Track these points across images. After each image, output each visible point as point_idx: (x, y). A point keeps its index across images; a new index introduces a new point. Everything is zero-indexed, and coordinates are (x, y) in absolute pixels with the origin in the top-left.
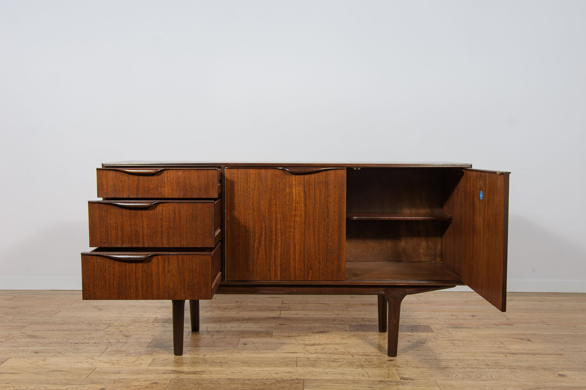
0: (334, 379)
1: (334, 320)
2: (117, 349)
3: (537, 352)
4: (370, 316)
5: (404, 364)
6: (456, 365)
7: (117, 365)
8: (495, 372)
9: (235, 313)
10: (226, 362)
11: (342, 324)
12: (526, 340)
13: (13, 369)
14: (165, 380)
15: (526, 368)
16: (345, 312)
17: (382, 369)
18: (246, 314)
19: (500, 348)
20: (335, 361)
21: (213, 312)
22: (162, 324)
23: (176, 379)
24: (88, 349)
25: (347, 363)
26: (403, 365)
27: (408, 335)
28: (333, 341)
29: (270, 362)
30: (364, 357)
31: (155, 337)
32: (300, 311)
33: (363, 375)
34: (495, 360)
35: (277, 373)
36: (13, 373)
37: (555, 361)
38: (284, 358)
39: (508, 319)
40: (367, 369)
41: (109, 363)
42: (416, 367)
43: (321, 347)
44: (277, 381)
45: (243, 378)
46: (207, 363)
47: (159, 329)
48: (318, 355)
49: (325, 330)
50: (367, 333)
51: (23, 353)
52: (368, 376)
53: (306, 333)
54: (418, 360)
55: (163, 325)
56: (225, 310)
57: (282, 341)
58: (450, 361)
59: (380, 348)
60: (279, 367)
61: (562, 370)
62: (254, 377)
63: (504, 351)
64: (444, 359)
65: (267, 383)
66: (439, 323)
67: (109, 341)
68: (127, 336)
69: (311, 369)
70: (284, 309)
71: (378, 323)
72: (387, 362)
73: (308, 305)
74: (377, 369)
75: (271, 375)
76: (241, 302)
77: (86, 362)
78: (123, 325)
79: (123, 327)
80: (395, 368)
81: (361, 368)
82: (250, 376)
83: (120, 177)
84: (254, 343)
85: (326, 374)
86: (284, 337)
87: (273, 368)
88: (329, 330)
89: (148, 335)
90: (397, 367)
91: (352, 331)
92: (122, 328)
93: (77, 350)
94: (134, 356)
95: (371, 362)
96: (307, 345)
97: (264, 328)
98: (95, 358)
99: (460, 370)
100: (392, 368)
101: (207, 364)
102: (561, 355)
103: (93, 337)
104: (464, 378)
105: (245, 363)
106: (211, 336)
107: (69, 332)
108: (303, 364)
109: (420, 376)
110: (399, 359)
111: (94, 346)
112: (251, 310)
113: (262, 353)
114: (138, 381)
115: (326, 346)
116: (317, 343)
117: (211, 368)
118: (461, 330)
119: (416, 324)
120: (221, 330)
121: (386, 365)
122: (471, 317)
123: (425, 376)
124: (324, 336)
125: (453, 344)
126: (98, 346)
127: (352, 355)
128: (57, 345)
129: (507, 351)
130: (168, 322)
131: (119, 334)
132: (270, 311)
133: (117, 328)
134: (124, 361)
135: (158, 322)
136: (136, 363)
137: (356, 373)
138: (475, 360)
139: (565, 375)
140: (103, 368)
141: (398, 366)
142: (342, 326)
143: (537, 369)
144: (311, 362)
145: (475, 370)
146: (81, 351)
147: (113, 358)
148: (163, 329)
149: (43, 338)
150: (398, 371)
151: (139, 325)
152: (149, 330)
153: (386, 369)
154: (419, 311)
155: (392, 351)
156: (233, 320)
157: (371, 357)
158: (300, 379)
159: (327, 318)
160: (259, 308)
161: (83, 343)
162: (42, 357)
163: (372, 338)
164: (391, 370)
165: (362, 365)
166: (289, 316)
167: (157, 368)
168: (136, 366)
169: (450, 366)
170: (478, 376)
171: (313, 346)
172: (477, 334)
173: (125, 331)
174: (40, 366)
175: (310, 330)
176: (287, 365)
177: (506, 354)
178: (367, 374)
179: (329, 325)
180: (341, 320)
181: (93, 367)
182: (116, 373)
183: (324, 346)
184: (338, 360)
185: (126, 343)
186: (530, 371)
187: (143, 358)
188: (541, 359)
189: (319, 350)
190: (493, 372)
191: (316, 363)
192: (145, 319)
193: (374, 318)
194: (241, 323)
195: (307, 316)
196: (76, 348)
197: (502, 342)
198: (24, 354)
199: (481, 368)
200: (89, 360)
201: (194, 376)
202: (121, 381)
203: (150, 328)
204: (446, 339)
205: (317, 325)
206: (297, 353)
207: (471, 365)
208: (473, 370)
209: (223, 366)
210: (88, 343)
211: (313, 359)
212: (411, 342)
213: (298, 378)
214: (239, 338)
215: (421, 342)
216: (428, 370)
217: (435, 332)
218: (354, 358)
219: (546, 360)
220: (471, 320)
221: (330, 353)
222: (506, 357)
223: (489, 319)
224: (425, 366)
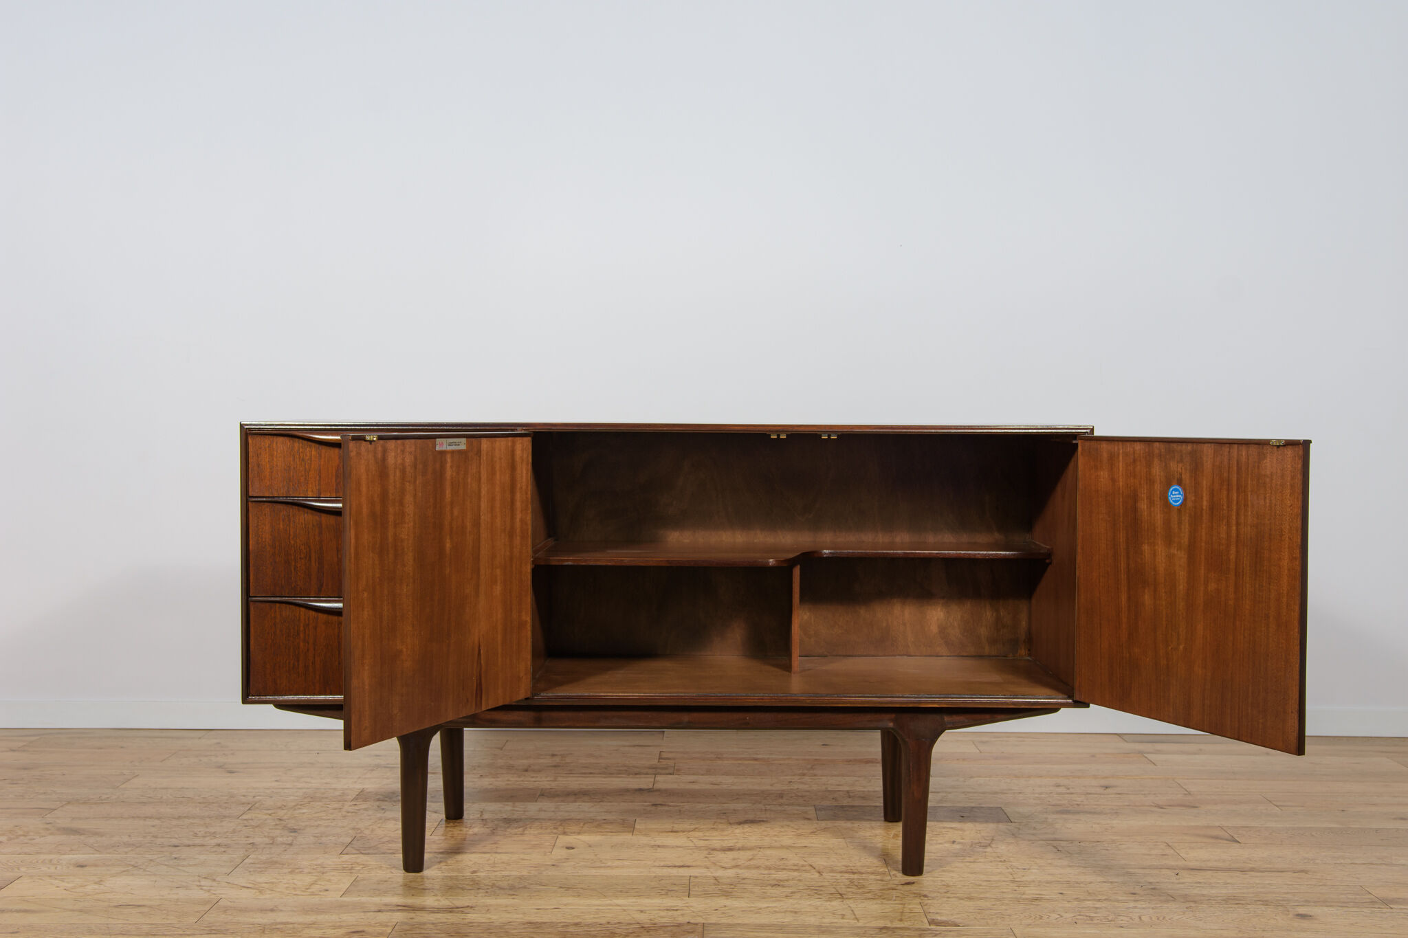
0: (775, 923)
1: (781, 796)
2: (271, 858)
3: (1251, 866)
4: (864, 787)
5: (939, 892)
6: (1061, 893)
7: (270, 892)
8: (1149, 908)
9: (548, 779)
10: (525, 887)
11: (799, 805)
12: (1227, 840)
13: (28, 901)
14: (381, 924)
15: (1224, 900)
16: (807, 779)
17: (887, 902)
18: (574, 783)
19: (1165, 856)
20: (779, 885)
21: (498, 778)
22: (378, 803)
23: (406, 923)
24: (203, 857)
25: (806, 889)
26: (936, 894)
27: (952, 828)
28: (776, 841)
29: (628, 887)
30: (847, 876)
31: (359, 831)
32: (702, 775)
33: (842, 915)
34: (1151, 883)
35: (642, 911)
36: (26, 911)
37: (1291, 884)
38: (661, 878)
39: (1189, 794)
40: (851, 901)
41: (251, 888)
42: (966, 898)
43: (748, 854)
44: (643, 927)
45: (563, 921)
46: (479, 889)
47: (369, 816)
48: (740, 871)
49: (760, 817)
50: (856, 824)
51: (49, 868)
52: (854, 917)
53: (714, 824)
54: (971, 883)
55: (378, 807)
56: (526, 773)
57: (655, 841)
58: (1048, 885)
59: (885, 857)
60: (649, 897)
61: (1304, 904)
62: (589, 919)
63: (1173, 863)
64: (1034, 881)
65: (618, 931)
66: (1025, 801)
67: (251, 842)
68: (294, 831)
69: (723, 901)
70: (663, 771)
71: (882, 801)
72: (900, 887)
73: (720, 762)
74: (875, 901)
75: (629, 915)
76: (563, 756)
77: (197, 886)
78: (285, 806)
79: (285, 811)
80: (918, 900)
81: (840, 900)
82: (578, 917)
83: (301, 450)
84: (590, 846)
85: (756, 913)
86: (662, 832)
87: (634, 900)
88: (767, 818)
89: (343, 827)
90: (922, 898)
91: (822, 820)
92: (281, 813)
93: (175, 861)
94: (310, 873)
95: (863, 887)
96: (714, 849)
97: (615, 812)
98: (218, 879)
99: (1068, 905)
100: (911, 900)
101: (481, 891)
102: (1306, 872)
103: (214, 833)
104: (1076, 921)
105: (568, 889)
106: (491, 829)
107: (157, 822)
108: (704, 890)
109: (975, 918)
110: (927, 880)
111: (215, 851)
112: (585, 773)
113: (609, 867)
114: (317, 928)
115: (759, 851)
116: (739, 845)
117: (488, 901)
118: (1077, 817)
119: (973, 805)
120: (515, 817)
121: (898, 896)
122: (1101, 790)
123: (986, 917)
124: (756, 830)
125: (1056, 848)
126: (224, 852)
127: (819, 872)
128: (130, 849)
129: (1181, 863)
130: (390, 798)
131: (276, 825)
132: (631, 776)
133: (270, 812)
134: (287, 885)
135: (365, 800)
136: (315, 888)
137: (827, 911)
138: (1105, 882)
139: (1310, 916)
140: (237, 899)
141: (925, 896)
142: (798, 808)
143: (1248, 902)
144: (724, 887)
145: (1103, 905)
146: (185, 863)
147: (261, 879)
148: (379, 815)
149: (96, 834)
150: (925, 907)
151: (322, 807)
152: (344, 817)
153: (897, 902)
154: (980, 777)
155: (913, 862)
156: (543, 795)
157: (864, 875)
158: (696, 924)
159: (763, 792)
160: (606, 769)
161: (189, 846)
162: (95, 875)
163: (868, 834)
164: (909, 904)
165: (841, 894)
166: (675, 786)
167: (364, 899)
168: (313, 895)
169: (1047, 897)
170: (1110, 918)
171: (728, 853)
172: (1112, 827)
173: (288, 819)
174: (89, 895)
175: (723, 817)
176: (667, 892)
177: (1177, 870)
178: (851, 912)
179: (768, 807)
180: (796, 796)
181: (213, 897)
182: (266, 910)
183: (755, 852)
184: (787, 883)
185: (291, 845)
186: (1230, 906)
187: (332, 878)
188: (1257, 882)
189: (743, 862)
190: (1144, 908)
191: (734, 888)
192: (337, 793)
193: (874, 792)
194: (563, 801)
195: (716, 787)
196: (174, 856)
197: (1170, 844)
198: (52, 869)
199: (1118, 901)
200: (203, 883)
201: (449, 917)
202: (278, 926)
203: (348, 812)
204: (1040, 837)
205: (739, 806)
206: (690, 868)
207: (1094, 894)
208: (1098, 905)
209: (517, 895)
210: (203, 845)
211: (728, 881)
212: (959, 843)
213: (692, 921)
214: (555, 833)
215: (982, 845)
216: (994, 905)
217: (1015, 822)
218: (824, 879)
219: (1269, 884)
220: (1102, 796)
221: (768, 868)
222: (1178, 876)
223: (1145, 794)
224: (988, 895)
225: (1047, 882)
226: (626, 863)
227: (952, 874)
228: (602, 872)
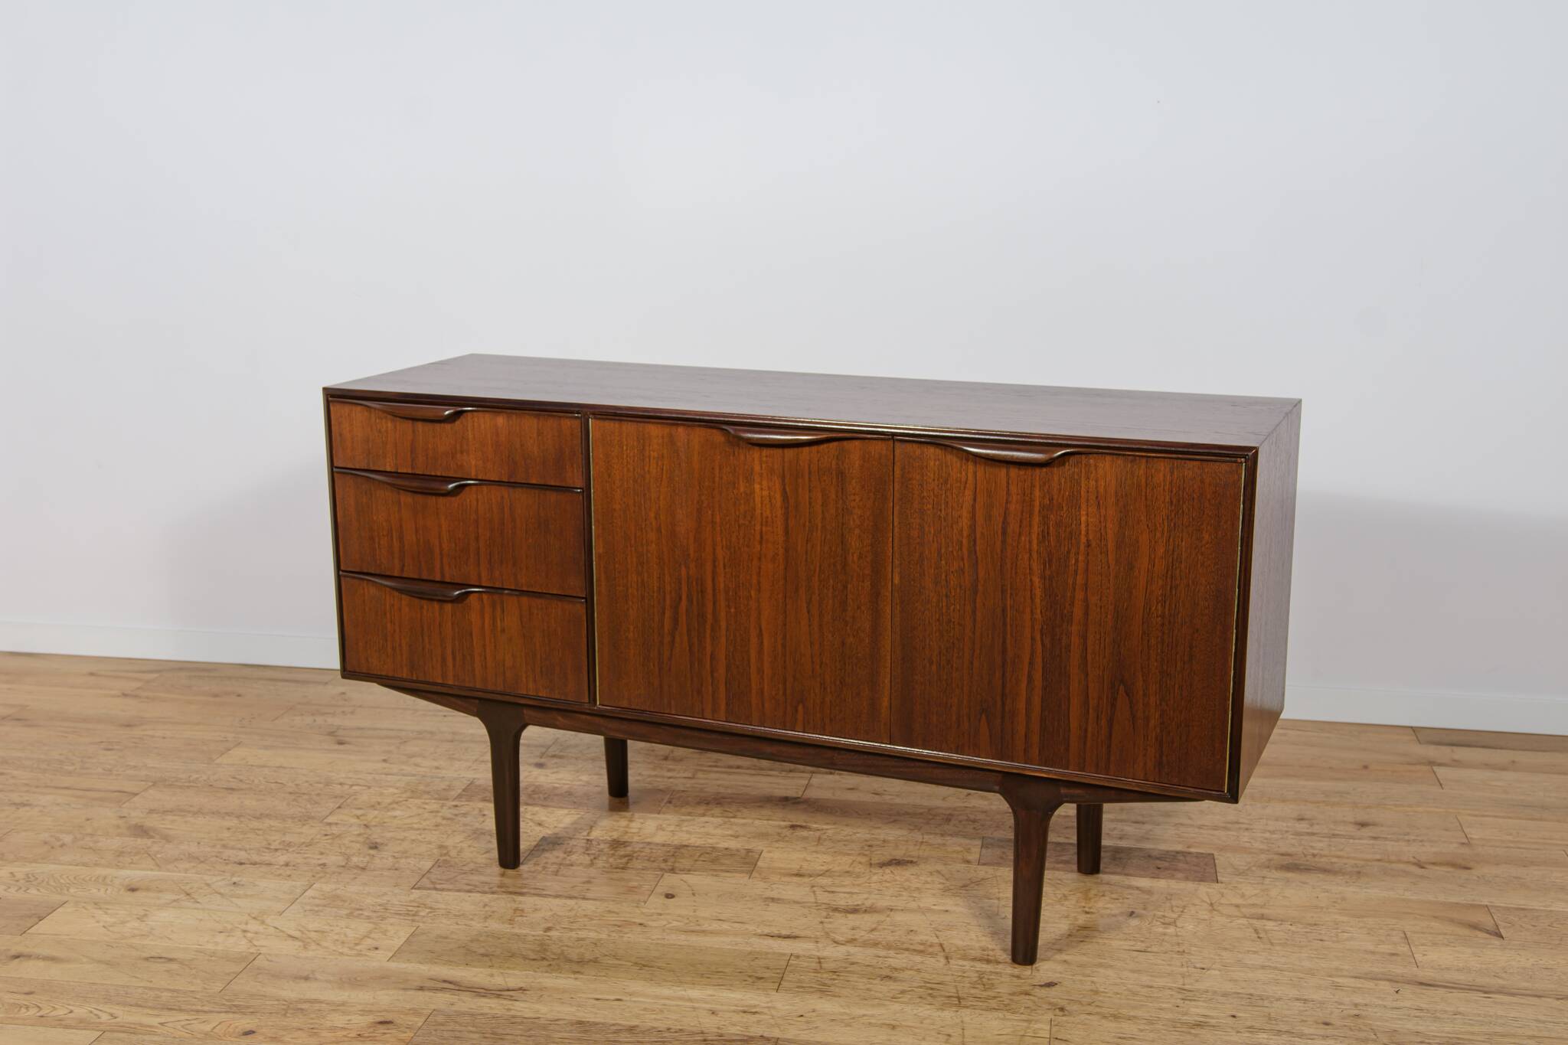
1: (948, 819)
3: (1501, 982)
5: (1080, 1003)
6: (1234, 1016)
7: (314, 947)
9: (686, 774)
10: (595, 961)
11: (965, 837)
12: (1488, 932)
13: (60, 943)
14: (415, 1012)
17: (1011, 1016)
18: (713, 783)
19: (1395, 958)
20: (891, 978)
22: (480, 805)
24: (263, 884)
25: (921, 987)
26: (1075, 1007)
28: (914, 899)
29: (713, 967)
31: (445, 851)
33: (949, 1035)
34: (1356, 1005)
35: (713, 1012)
36: (53, 959)
37: (1544, 1022)
38: (754, 956)
39: (1468, 843)
40: (968, 1011)
41: (297, 938)
43: (867, 921)
44: (705, 1040)
45: (619, 1021)
46: (544, 959)
47: (465, 825)
48: (852, 950)
49: (910, 856)
51: (99, 890)
53: (851, 865)
54: (1126, 990)
55: (479, 811)
57: (772, 891)
58: (1222, 999)
60: (730, 986)
62: (649, 1020)
63: (1399, 971)
64: (1207, 991)
66: (1248, 845)
67: (323, 862)
68: (375, 846)
69: (813, 1002)
72: (1036, 991)
74: (996, 1014)
77: (243, 931)
78: (379, 804)
79: (377, 812)
80: (1050, 1016)
81: (954, 1009)
82: (638, 1016)
84: (693, 894)
85: (850, 1024)
86: (783, 875)
87: (712, 993)
88: (918, 857)
89: (430, 843)
90: (1057, 1011)
91: (981, 865)
92: (371, 815)
93: (232, 888)
95: (992, 987)
96: (836, 910)
97: (743, 836)
100: (1043, 1014)
103: (288, 844)
105: (643, 966)
106: (592, 857)
107: (234, 822)
108: (800, 981)
110: (1075, 979)
113: (703, 931)
114: (344, 1013)
115: (888, 916)
116: (868, 903)
117: (547, 980)
118: (1304, 877)
119: (1179, 848)
120: (626, 838)
121: (1030, 1004)
124: (897, 878)
125: (1257, 933)
126: (289, 876)
127: (947, 958)
128: (188, 864)
129: (1410, 972)
131: (359, 835)
132: (784, 774)
133: (360, 813)
134: (337, 937)
135: (469, 799)
136: (365, 945)
137: (932, 1027)
138: (1298, 999)
140: (277, 956)
141: (1062, 1009)
142: (962, 841)
144: (824, 976)
146: (241, 892)
148: (476, 825)
149: (165, 837)
150: (1054, 1029)
151: (419, 807)
152: (438, 826)
153: (1023, 1017)
156: (670, 802)
157: (1001, 966)
158: (770, 1039)
159: (930, 810)
161: (255, 864)
162: (143, 905)
164: (1037, 1021)
165: (959, 998)
166: (827, 795)
167: (412, 967)
168: (360, 955)
169: (1213, 1022)
171: (851, 916)
172: (1344, 899)
173: (375, 826)
174: (126, 938)
175: (867, 853)
176: (755, 980)
177: (1399, 985)
178: (961, 1032)
179: (926, 838)
180: (967, 820)
181: (253, 949)
182: (301, 978)
183: (881, 917)
184: (901, 975)
185: (365, 869)
188: (1500, 1013)
189: (863, 933)
191: (834, 979)
192: (443, 785)
194: (689, 814)
195: (876, 799)
196: (232, 879)
197: (1408, 935)
198: (102, 893)
199: (1302, 1035)
200: (251, 925)
201: (493, 1006)
203: (444, 819)
204: (1244, 910)
205: (892, 834)
206: (797, 940)
207: (1274, 1020)
209: (582, 973)
211: (832, 966)
212: (1137, 917)
213: (766, 1034)
214: (661, 870)
215: (1167, 920)
216: (1141, 1031)
217: (1222, 883)
218: (950, 969)
219: (1515, 1019)
220: (1351, 841)
221: (888, 947)
222: (1397, 996)
223: (1409, 841)
224: (1139, 1013)
225: (1225, 995)
226: (725, 926)
227: (1110, 972)
228: (694, 939)
